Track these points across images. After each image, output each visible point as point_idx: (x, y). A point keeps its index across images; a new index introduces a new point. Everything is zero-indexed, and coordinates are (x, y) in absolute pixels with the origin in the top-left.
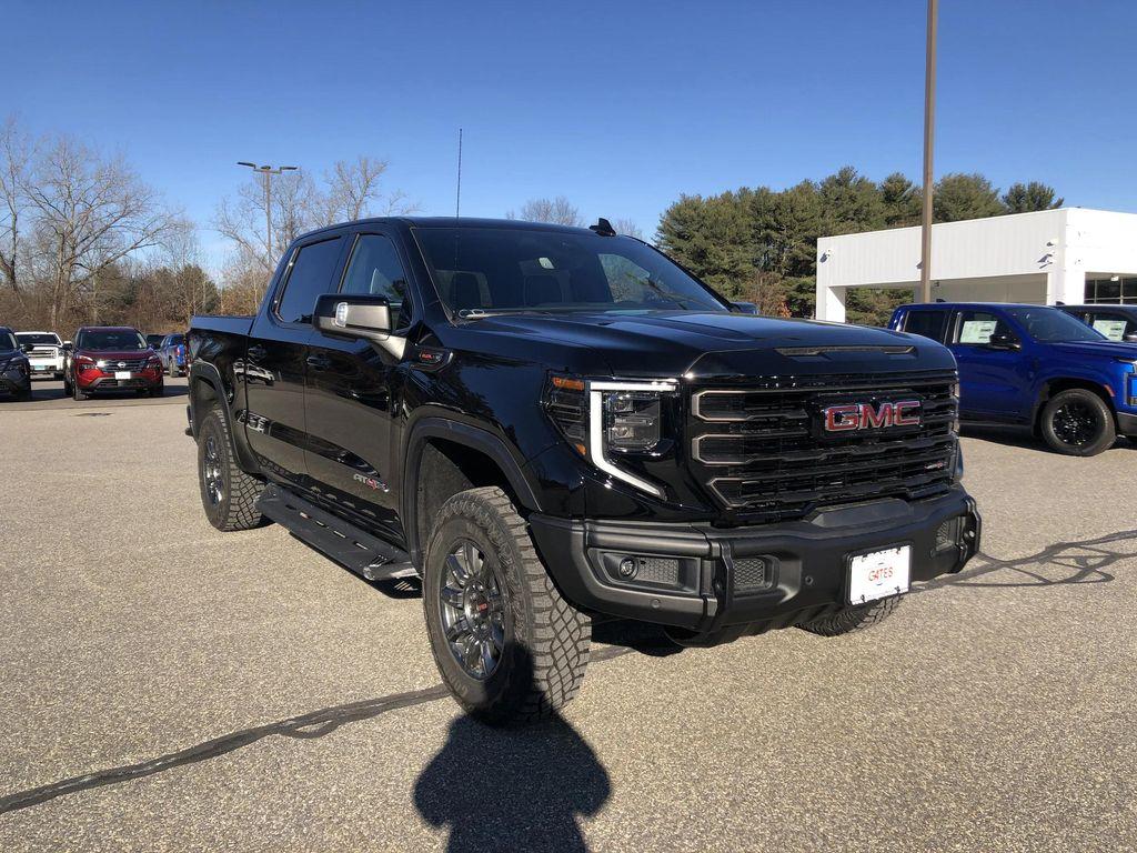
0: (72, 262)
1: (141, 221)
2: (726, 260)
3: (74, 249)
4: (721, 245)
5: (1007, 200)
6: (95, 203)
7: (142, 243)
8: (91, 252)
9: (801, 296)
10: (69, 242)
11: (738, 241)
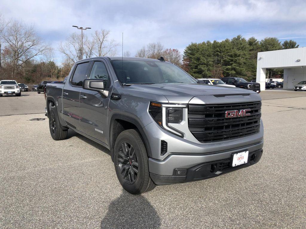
0: (17, 59)
1: (38, 47)
2: (205, 61)
3: (18, 55)
4: (204, 57)
5: (283, 45)
6: (24, 41)
7: (39, 54)
8: (23, 57)
9: (227, 71)
10: (17, 54)
11: (209, 56)
